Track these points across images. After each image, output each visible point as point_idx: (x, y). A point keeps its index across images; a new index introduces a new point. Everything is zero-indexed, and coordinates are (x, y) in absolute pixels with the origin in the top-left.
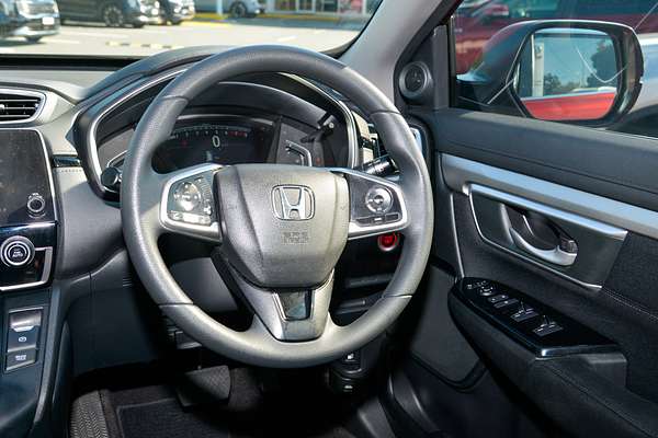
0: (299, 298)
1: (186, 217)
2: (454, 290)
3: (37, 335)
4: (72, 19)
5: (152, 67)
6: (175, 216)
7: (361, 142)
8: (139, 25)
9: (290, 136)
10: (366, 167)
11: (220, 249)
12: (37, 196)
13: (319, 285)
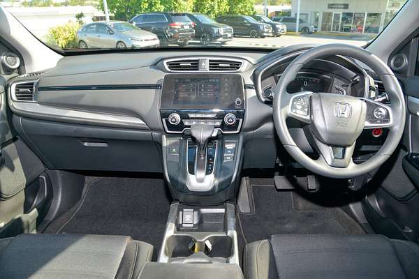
0: (341, 150)
1: (298, 111)
2: (406, 157)
3: (234, 151)
4: (238, 34)
5: (283, 52)
6: (294, 111)
7: (371, 88)
8: (263, 37)
9: (337, 83)
10: (374, 98)
11: (309, 126)
12: (239, 99)
13: (349, 146)
